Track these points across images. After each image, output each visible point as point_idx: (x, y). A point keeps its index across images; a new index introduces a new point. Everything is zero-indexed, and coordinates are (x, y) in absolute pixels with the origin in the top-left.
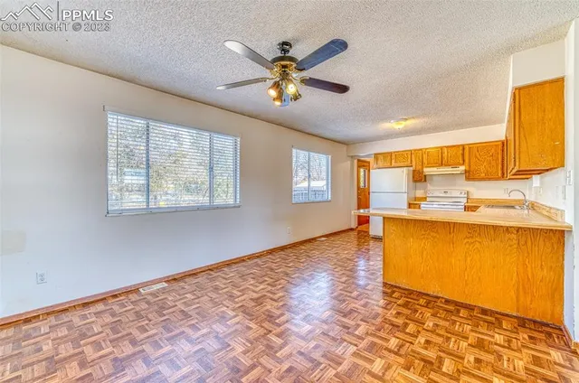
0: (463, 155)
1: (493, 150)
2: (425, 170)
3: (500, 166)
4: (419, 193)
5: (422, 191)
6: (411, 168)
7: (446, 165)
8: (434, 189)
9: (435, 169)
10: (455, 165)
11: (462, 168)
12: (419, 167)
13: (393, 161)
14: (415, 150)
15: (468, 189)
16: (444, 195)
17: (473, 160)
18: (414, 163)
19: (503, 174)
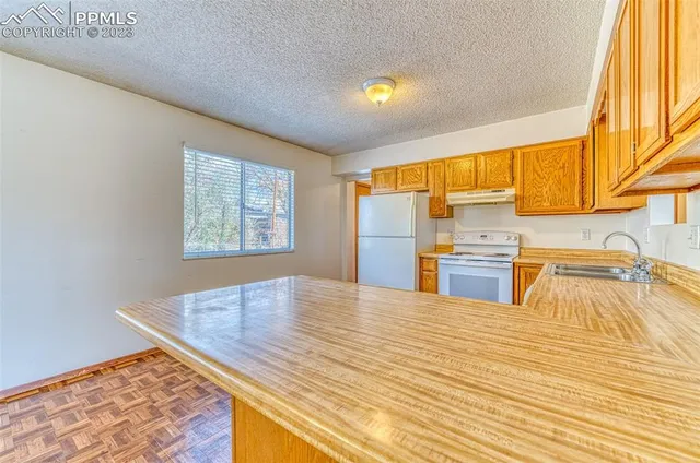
0: (512, 168)
1: (565, 157)
2: (449, 196)
3: (577, 187)
4: (442, 238)
5: (446, 235)
6: (427, 195)
7: (483, 188)
8: (465, 231)
9: (465, 195)
10: (498, 189)
11: (510, 192)
12: (439, 193)
13: (400, 182)
14: (433, 162)
15: (521, 231)
16: (480, 241)
17: (530, 175)
18: (431, 186)
19: (583, 203)
